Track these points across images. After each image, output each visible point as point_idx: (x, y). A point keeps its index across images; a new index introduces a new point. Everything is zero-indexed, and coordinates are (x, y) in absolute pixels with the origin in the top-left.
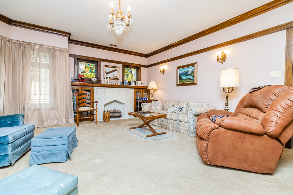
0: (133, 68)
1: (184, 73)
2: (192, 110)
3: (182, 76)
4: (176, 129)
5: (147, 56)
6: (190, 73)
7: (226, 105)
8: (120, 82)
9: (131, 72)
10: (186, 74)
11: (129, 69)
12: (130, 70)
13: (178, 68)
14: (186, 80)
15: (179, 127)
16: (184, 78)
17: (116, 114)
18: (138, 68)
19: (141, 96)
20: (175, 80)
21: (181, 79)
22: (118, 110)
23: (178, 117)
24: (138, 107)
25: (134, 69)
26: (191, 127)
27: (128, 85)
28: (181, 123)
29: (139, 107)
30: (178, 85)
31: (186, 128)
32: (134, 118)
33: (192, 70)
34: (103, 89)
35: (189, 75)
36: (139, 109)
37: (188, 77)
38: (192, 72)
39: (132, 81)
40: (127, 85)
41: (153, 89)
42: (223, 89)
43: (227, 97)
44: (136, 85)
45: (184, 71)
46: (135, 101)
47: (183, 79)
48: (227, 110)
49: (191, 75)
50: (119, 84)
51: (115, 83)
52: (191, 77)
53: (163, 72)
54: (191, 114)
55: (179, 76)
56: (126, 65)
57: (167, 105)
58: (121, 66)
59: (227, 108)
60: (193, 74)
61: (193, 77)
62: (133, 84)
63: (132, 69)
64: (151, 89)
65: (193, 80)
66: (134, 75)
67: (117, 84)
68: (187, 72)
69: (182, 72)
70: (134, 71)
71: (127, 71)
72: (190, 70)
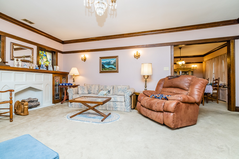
0: (48, 51)
1: (107, 63)
2: (128, 92)
3: (104, 65)
4: (113, 109)
5: (63, 42)
6: (112, 63)
7: (145, 87)
8: (34, 66)
9: (46, 56)
10: (109, 64)
11: (43, 52)
12: (45, 54)
13: (101, 58)
14: (108, 68)
15: (116, 107)
16: (106, 66)
17: (32, 104)
18: (54, 52)
19: (60, 81)
20: (97, 68)
21: (103, 67)
22: (34, 99)
23: (115, 98)
24: (56, 93)
25: (49, 53)
26: (128, 105)
27: (46, 70)
28: (117, 103)
29: (58, 93)
30: (101, 72)
31: (123, 107)
32: (54, 104)
33: (114, 61)
34: (12, 73)
35: (111, 65)
36: (58, 94)
37: (111, 66)
38: (114, 63)
39: (49, 66)
40: (44, 69)
41: (75, 75)
42: (144, 76)
43: (146, 81)
44: (53, 70)
45: (106, 61)
46: (54, 87)
47: (106, 68)
48: (146, 90)
49: (113, 65)
50: (34, 68)
51: (30, 67)
52: (113, 67)
53: (84, 60)
54: (128, 95)
55: (102, 64)
56: (41, 48)
57: (93, 89)
58: (35, 48)
59: (146, 89)
60: (115, 65)
61: (115, 66)
62: (50, 69)
63: (47, 53)
64: (73, 75)
65: (115, 69)
66: (49, 60)
67: (31, 68)
68: (109, 62)
69: (105, 62)
70: (49, 55)
71: (42, 54)
72: (112, 61)
